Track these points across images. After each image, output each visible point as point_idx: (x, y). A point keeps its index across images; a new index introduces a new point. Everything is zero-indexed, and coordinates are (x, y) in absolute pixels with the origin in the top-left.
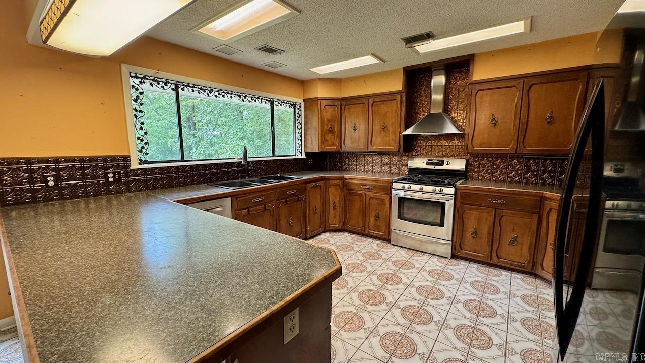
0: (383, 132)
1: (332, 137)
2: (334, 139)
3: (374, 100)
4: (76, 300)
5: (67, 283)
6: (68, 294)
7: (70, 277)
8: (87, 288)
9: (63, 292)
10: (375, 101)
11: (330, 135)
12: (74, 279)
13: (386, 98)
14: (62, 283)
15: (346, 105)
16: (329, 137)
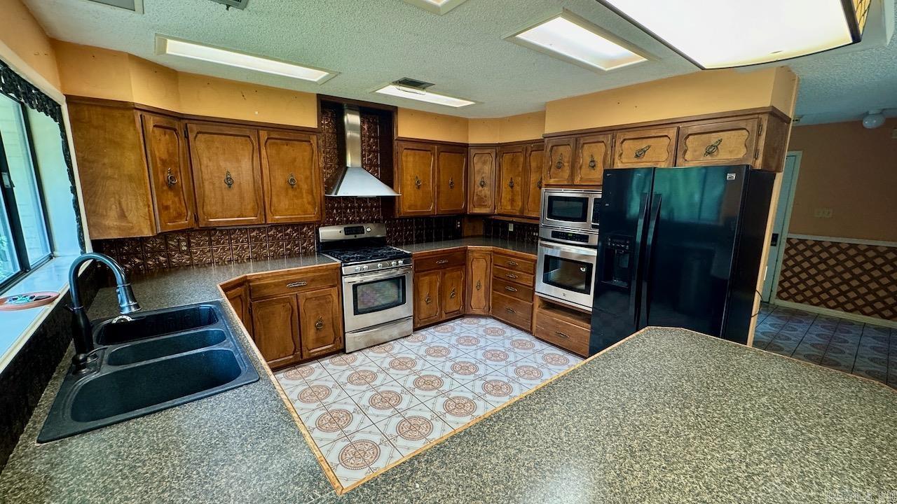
0: (290, 191)
1: (176, 199)
2: (180, 203)
3: (269, 135)
4: (877, 441)
5: (873, 464)
6: (880, 451)
7: (864, 468)
8: (857, 442)
9: (884, 457)
10: (272, 136)
11: (171, 194)
12: (861, 463)
13: (292, 135)
14: (879, 468)
15: (198, 133)
16: (170, 198)
